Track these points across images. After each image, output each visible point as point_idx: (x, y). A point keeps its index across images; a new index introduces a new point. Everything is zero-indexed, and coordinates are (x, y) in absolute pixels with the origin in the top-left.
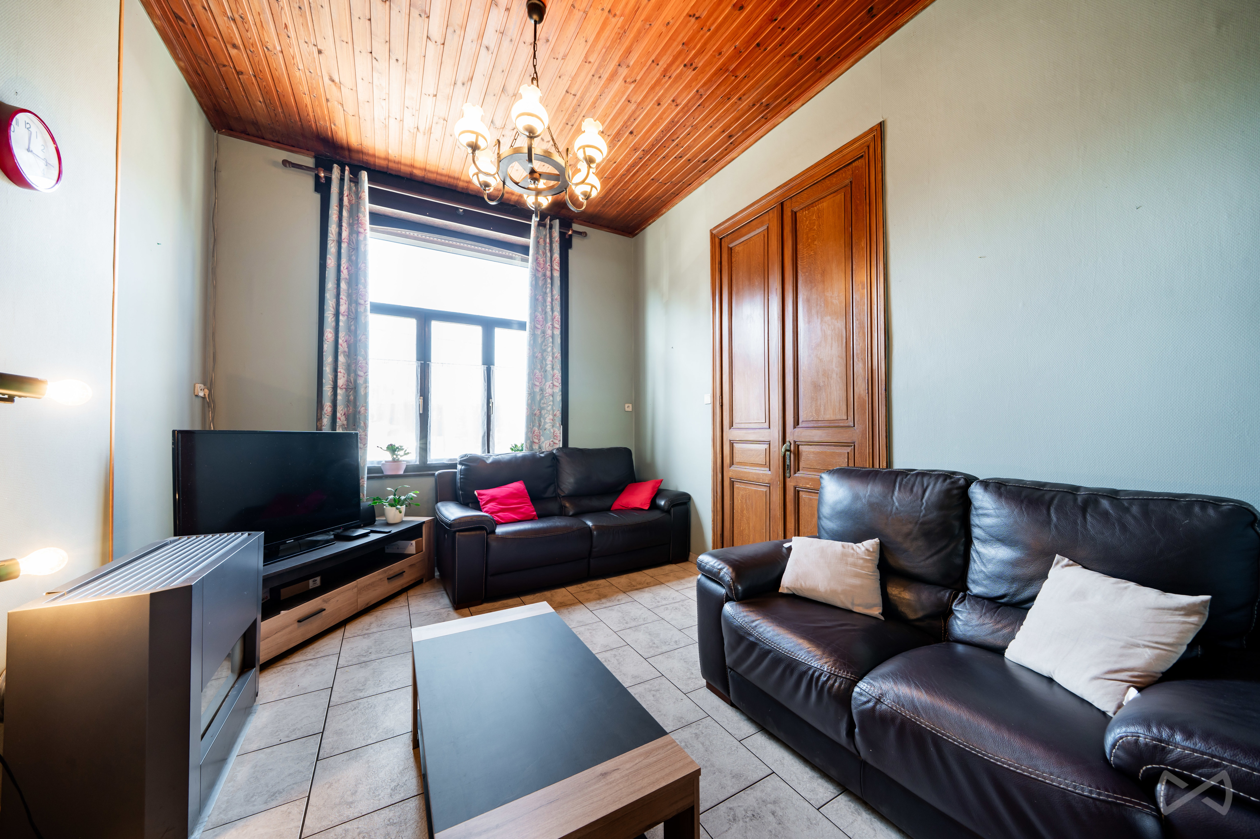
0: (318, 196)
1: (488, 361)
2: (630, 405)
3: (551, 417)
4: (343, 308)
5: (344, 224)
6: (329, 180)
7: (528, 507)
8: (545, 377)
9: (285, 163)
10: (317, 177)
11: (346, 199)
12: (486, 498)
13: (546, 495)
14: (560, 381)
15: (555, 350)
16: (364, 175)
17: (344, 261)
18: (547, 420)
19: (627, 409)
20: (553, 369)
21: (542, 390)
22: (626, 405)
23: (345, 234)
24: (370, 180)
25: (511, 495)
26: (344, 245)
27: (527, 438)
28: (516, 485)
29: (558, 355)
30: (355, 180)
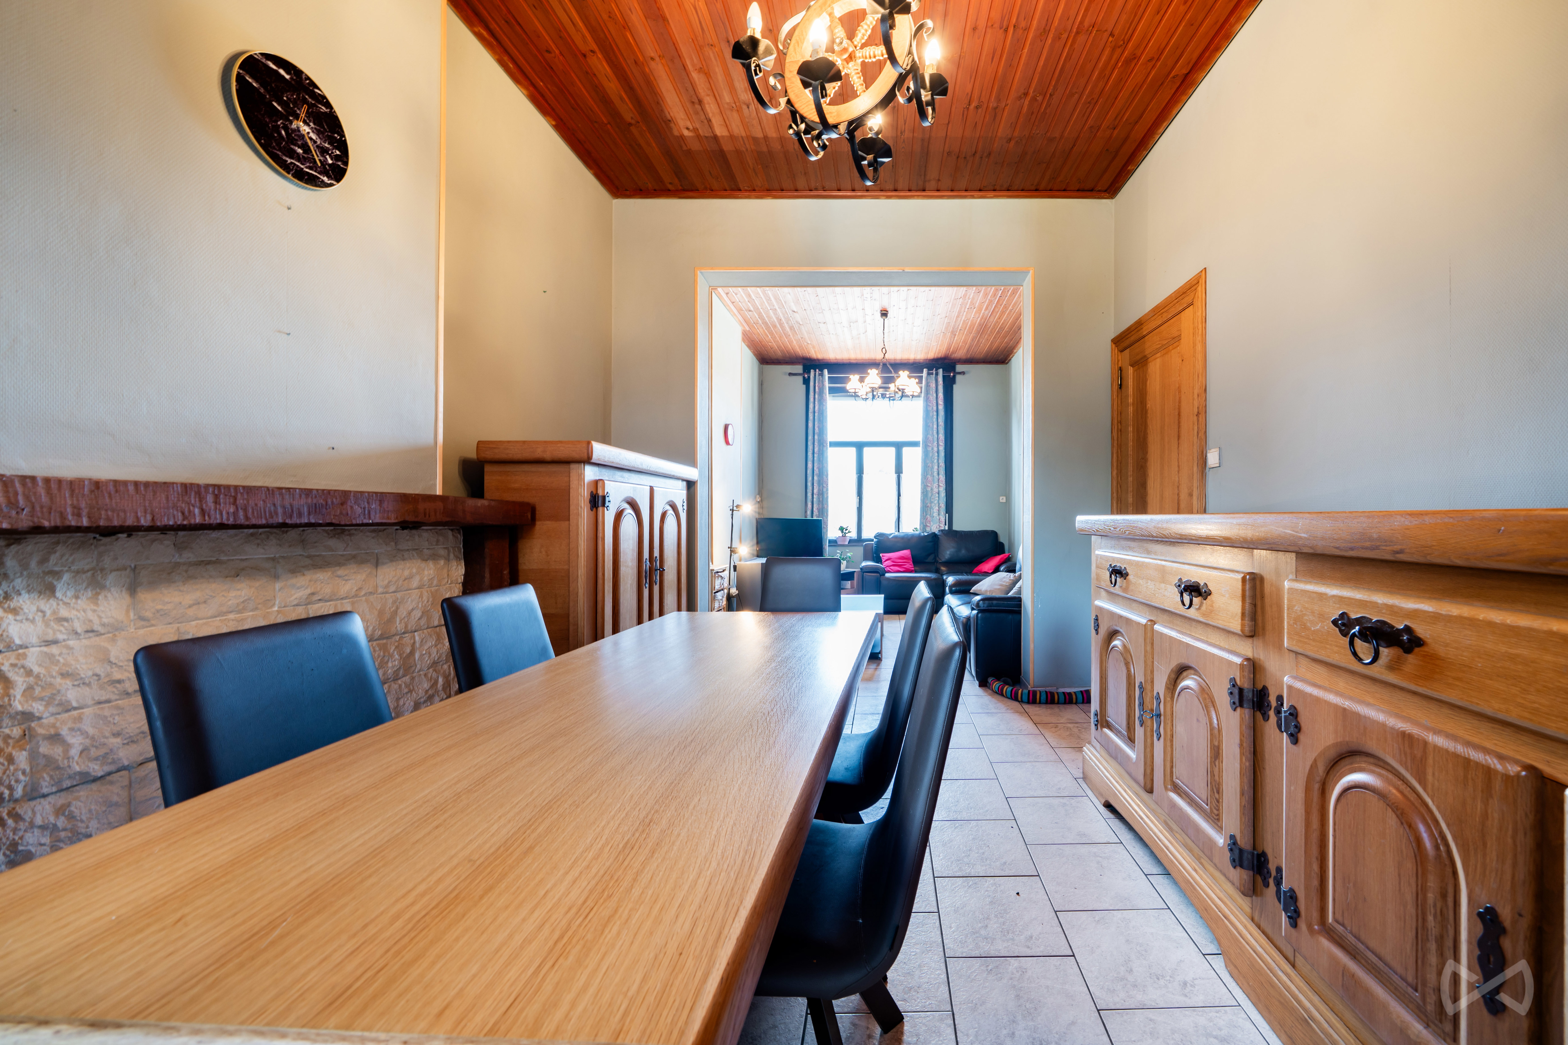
0: (804, 386)
1: (899, 470)
2: (1005, 498)
3: (937, 508)
4: (816, 450)
5: (816, 403)
6: (809, 377)
7: (909, 566)
8: (933, 480)
9: (790, 374)
10: (804, 378)
11: (817, 388)
12: (885, 558)
13: (927, 561)
14: (944, 482)
15: (940, 461)
16: (826, 371)
17: (816, 423)
18: (935, 511)
19: (1001, 501)
20: (938, 474)
21: (932, 489)
22: (1001, 498)
23: (817, 408)
24: (829, 373)
25: (902, 558)
26: (816, 414)
27: (921, 523)
28: (906, 553)
29: (942, 464)
30: (822, 375)
